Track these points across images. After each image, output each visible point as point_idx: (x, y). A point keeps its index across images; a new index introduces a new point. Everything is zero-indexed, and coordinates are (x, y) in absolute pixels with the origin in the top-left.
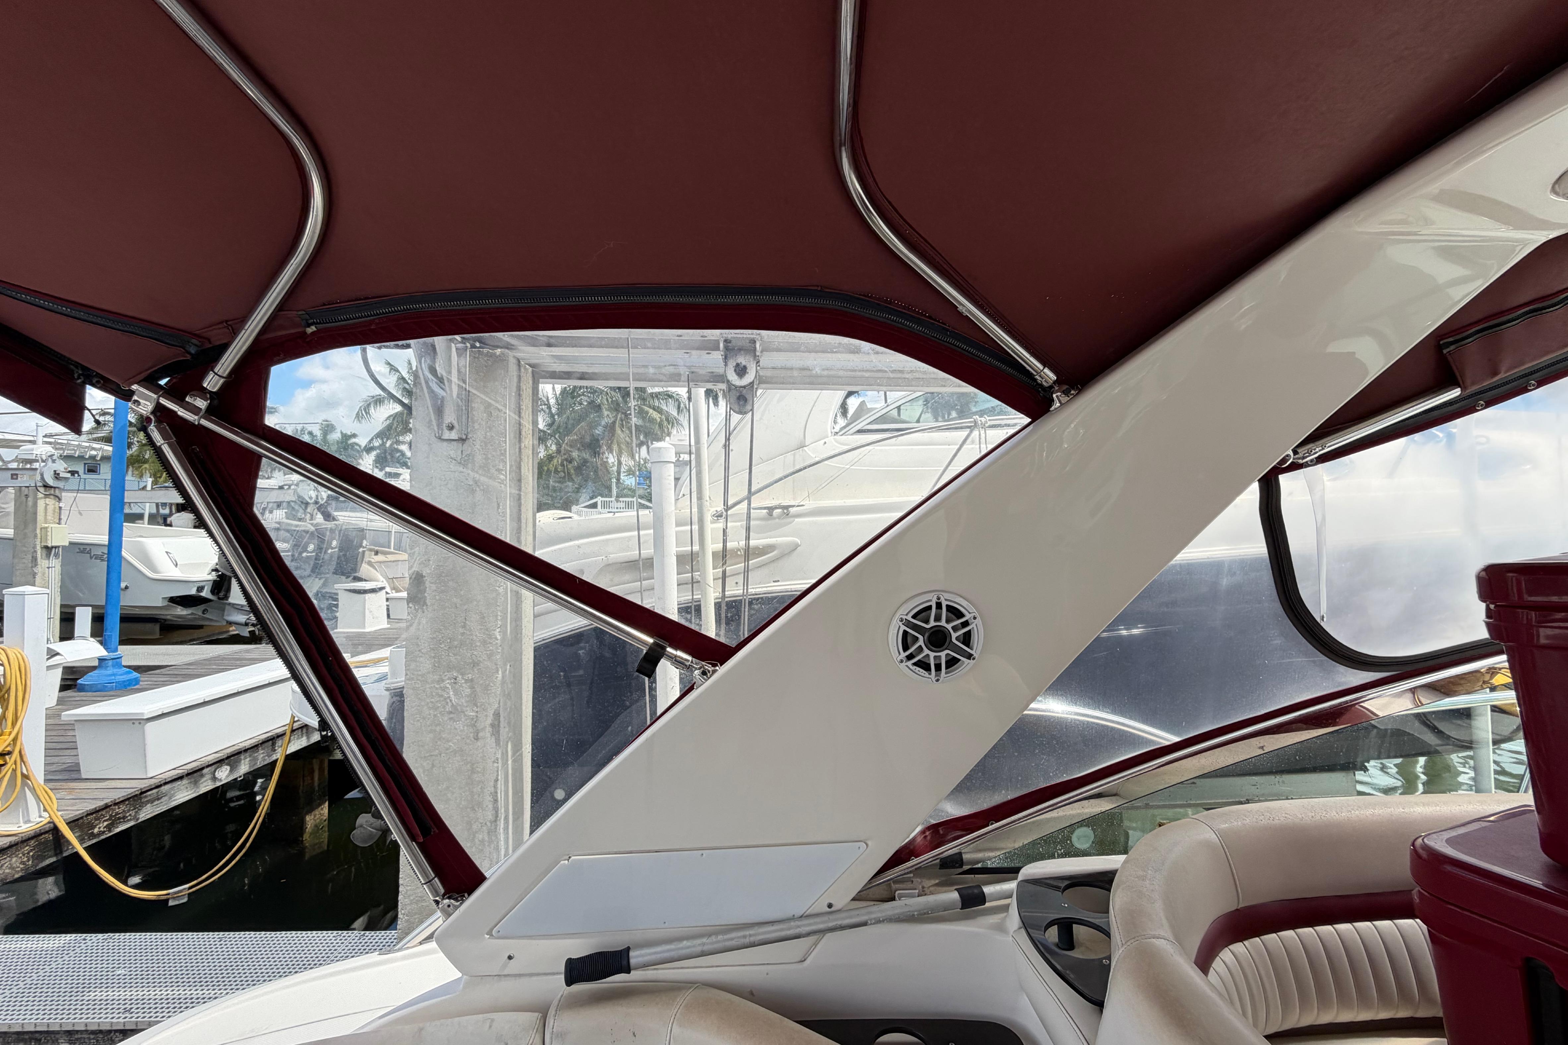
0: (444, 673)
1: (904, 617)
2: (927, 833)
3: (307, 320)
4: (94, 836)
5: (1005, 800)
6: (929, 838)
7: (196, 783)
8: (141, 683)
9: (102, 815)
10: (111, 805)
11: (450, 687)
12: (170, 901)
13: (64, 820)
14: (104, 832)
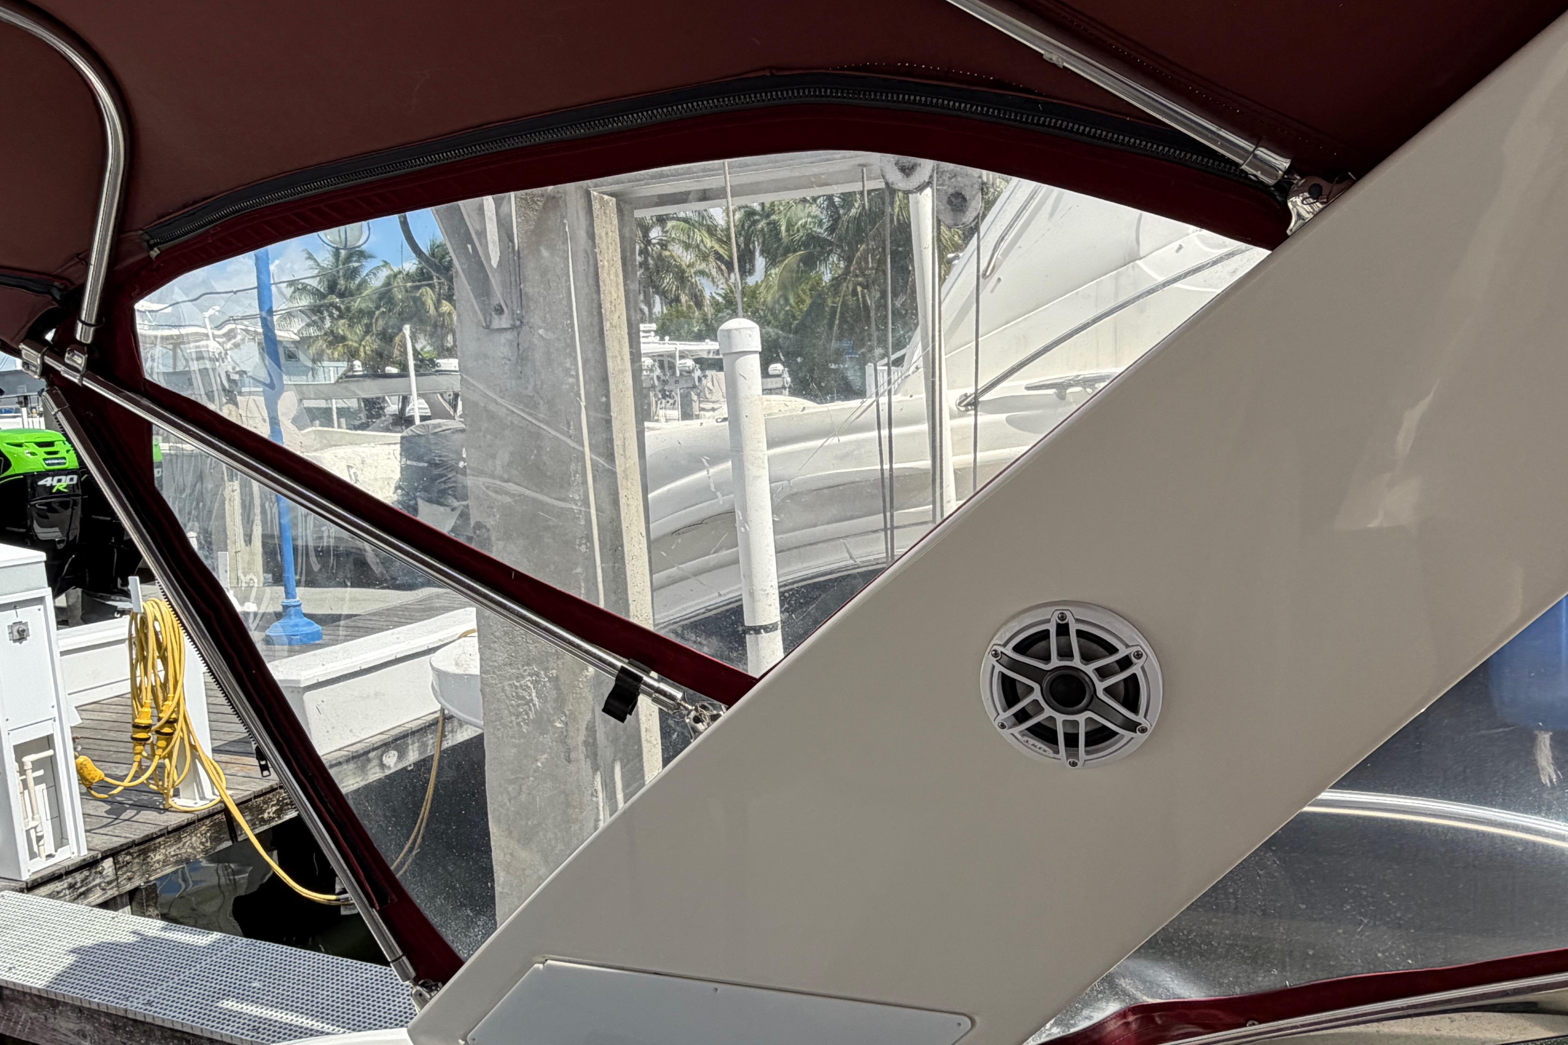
0: (523, 666)
1: (1000, 649)
2: (1131, 1018)
3: (148, 241)
4: (263, 821)
5: (1279, 986)
6: (1134, 1026)
7: (363, 769)
8: (324, 637)
9: (269, 798)
10: (276, 789)
11: (532, 686)
12: (342, 909)
13: (234, 801)
14: (274, 818)
